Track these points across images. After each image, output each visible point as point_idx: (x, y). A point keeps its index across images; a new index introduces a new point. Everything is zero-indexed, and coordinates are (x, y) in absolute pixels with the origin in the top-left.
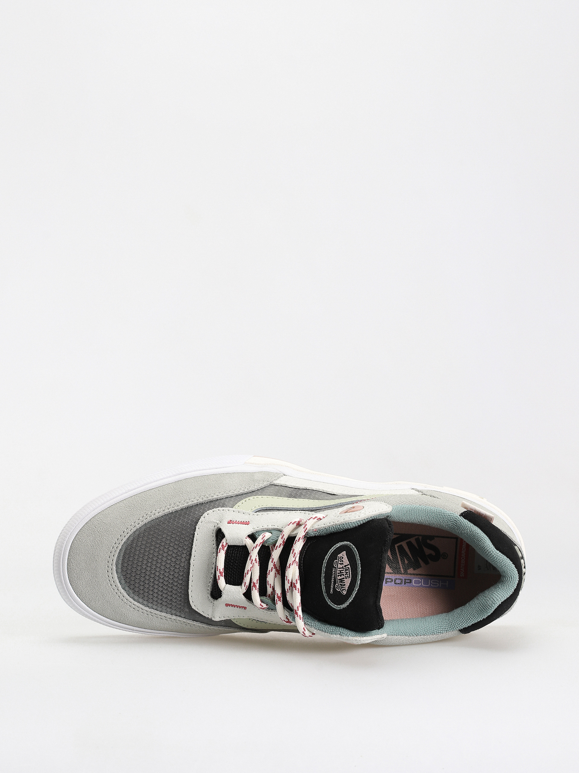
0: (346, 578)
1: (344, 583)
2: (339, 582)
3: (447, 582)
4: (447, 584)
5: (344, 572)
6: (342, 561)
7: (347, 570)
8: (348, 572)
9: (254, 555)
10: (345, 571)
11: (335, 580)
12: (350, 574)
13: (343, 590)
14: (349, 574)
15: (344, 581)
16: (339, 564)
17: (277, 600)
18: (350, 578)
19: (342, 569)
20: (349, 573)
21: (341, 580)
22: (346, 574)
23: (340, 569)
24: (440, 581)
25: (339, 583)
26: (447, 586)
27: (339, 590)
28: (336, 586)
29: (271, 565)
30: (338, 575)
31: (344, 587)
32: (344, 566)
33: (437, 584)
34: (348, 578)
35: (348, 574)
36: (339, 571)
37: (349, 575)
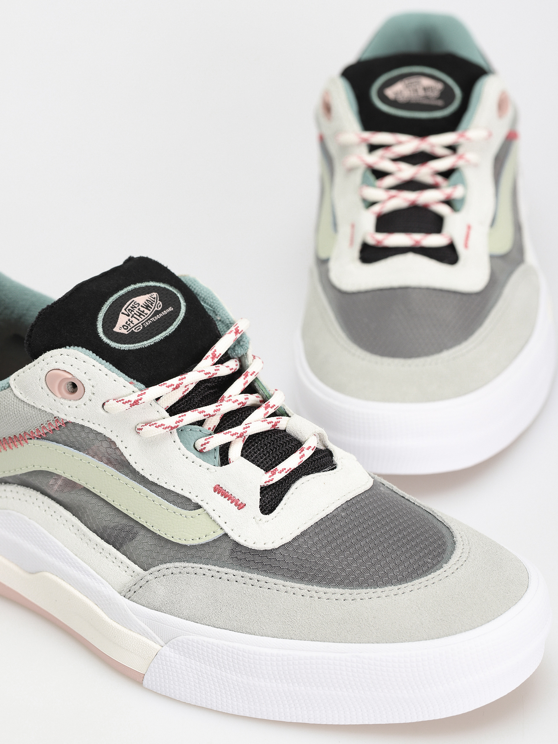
5: (135, 312)
7: (129, 310)
10: (133, 311)
11: (155, 315)
13: (154, 299)
18: (134, 301)
20: (129, 305)
21: (147, 307)
22: (136, 308)
28: (159, 309)
31: (150, 299)
32: (130, 318)
36: (140, 318)
37: (133, 304)
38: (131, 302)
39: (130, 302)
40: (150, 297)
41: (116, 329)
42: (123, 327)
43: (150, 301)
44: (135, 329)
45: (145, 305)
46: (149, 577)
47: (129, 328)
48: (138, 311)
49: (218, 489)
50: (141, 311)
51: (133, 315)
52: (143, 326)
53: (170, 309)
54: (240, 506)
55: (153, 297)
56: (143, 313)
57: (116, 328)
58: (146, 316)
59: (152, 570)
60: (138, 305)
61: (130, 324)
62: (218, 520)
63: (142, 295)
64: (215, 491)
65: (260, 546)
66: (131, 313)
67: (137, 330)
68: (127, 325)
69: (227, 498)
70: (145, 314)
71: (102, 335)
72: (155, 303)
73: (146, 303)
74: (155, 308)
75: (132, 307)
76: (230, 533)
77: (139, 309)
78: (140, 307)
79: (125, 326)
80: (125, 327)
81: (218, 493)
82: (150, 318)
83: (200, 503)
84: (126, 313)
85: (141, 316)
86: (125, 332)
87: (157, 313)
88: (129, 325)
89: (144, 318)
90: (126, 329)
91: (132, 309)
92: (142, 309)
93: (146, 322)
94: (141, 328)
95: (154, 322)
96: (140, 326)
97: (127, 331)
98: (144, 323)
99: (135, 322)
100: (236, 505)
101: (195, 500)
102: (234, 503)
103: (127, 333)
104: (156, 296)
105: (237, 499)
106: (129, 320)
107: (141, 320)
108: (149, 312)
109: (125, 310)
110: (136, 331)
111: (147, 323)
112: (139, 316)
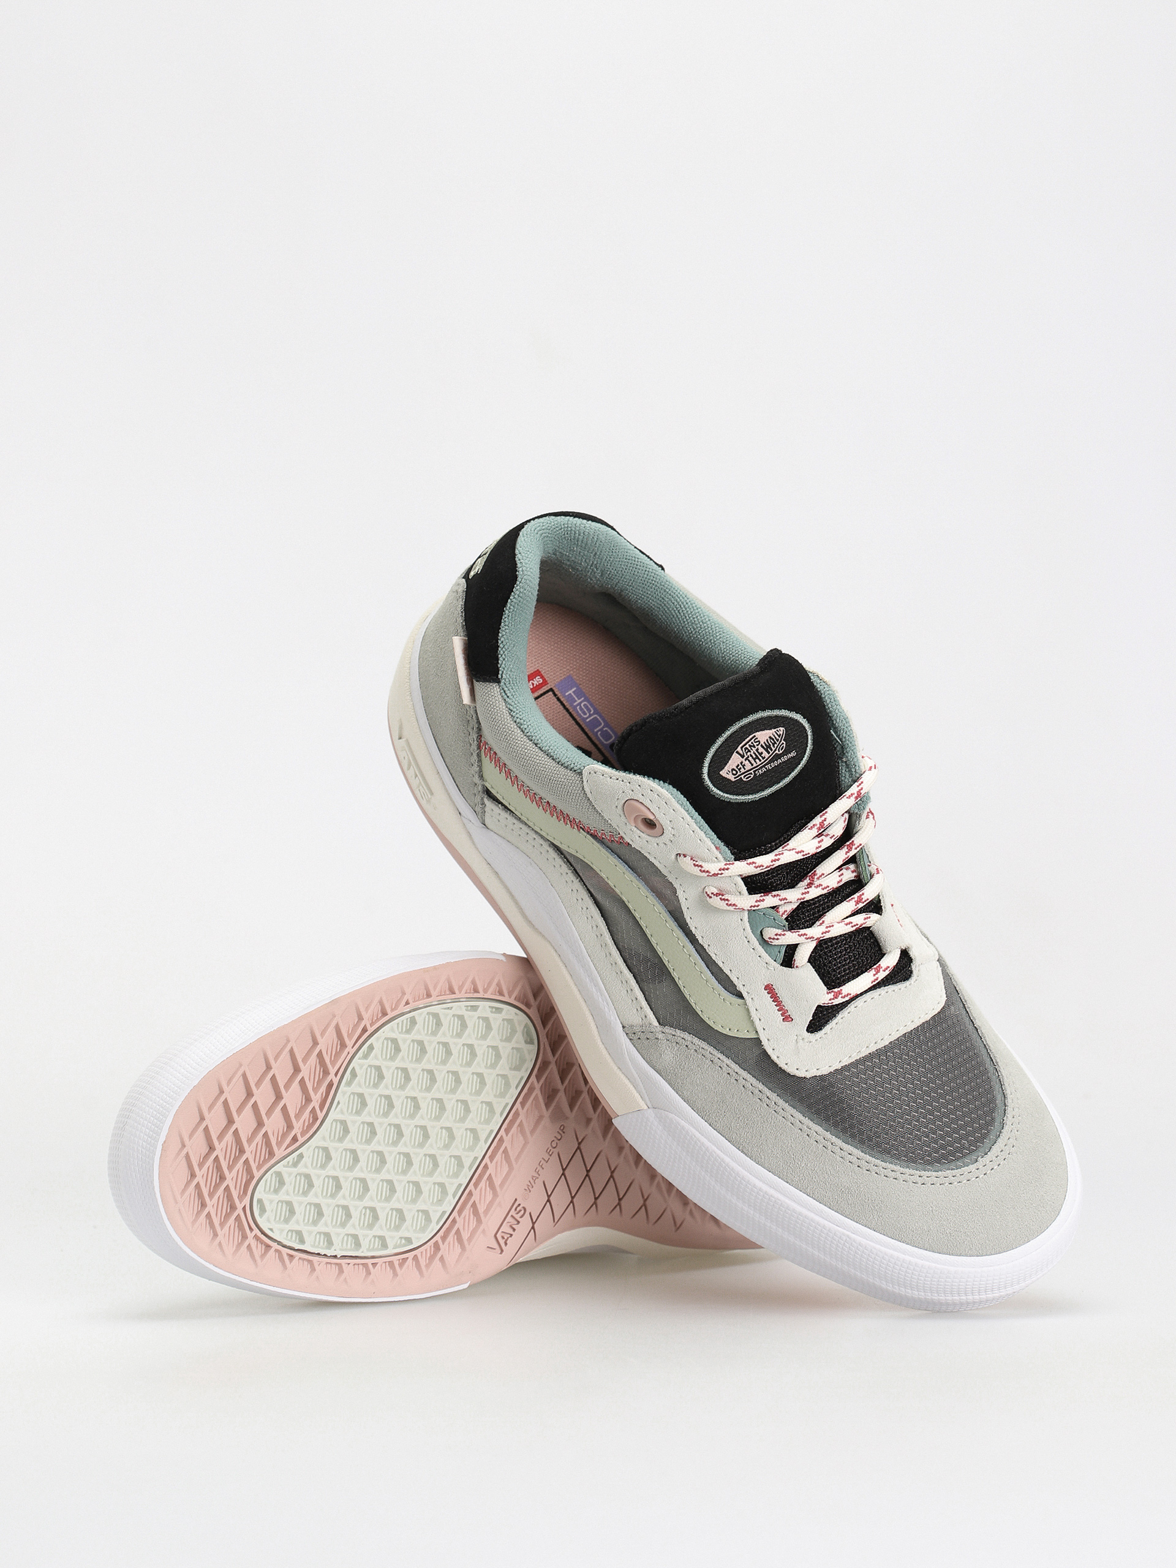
0: (759, 741)
1: (767, 740)
2: (772, 750)
3: (567, 694)
4: (570, 692)
5: (752, 753)
6: (737, 767)
7: (746, 748)
8: (749, 745)
9: (816, 931)
10: (750, 752)
11: (772, 761)
12: (748, 739)
13: (779, 736)
14: (750, 741)
15: (764, 743)
16: (745, 769)
17: (856, 849)
18: (755, 736)
19: (750, 758)
20: (748, 742)
21: (767, 748)
22: (754, 747)
23: (753, 762)
24: (575, 704)
25: (774, 749)
26: (573, 690)
27: (783, 743)
28: (781, 752)
29: (814, 893)
30: (763, 758)
31: (774, 736)
32: (743, 760)
33: (584, 705)
34: (757, 739)
35: (752, 743)
36: (755, 762)
37: (753, 741)
38: (751, 739)
39: (751, 737)
40: (775, 734)
41: (723, 773)
42: (732, 771)
43: (773, 739)
44: (744, 777)
45: (766, 744)
46: (660, 1036)
47: (739, 773)
48: (755, 752)
49: (769, 989)
50: (758, 752)
51: (748, 757)
52: (755, 774)
53: (793, 754)
54: (787, 1018)
55: (779, 733)
56: (760, 756)
57: (723, 771)
58: (763, 761)
59: (667, 1029)
60: (758, 743)
61: (741, 768)
62: (757, 1022)
63: (767, 730)
64: (765, 989)
65: (791, 1070)
66: (747, 753)
67: (747, 778)
68: (737, 770)
69: (776, 1003)
70: (762, 757)
71: (706, 776)
72: (778, 743)
73: (768, 743)
74: (775, 750)
75: (750, 746)
76: (765, 1042)
77: (757, 750)
78: (759, 747)
79: (735, 770)
80: (734, 772)
81: (768, 993)
82: (766, 765)
83: (745, 995)
84: (741, 752)
85: (757, 760)
86: (732, 778)
87: (778, 757)
88: (739, 769)
89: (759, 763)
90: (733, 774)
91: (749, 749)
92: (761, 750)
93: (759, 769)
94: (752, 776)
95: (768, 770)
96: (751, 774)
97: (735, 778)
98: (756, 770)
99: (748, 766)
100: (782, 1015)
101: (740, 988)
102: (781, 1012)
103: (733, 780)
104: (781, 733)
105: (786, 1009)
106: (741, 763)
107: (755, 765)
108: (767, 755)
109: (742, 748)
110: (745, 780)
111: (760, 771)
112: (754, 759)
